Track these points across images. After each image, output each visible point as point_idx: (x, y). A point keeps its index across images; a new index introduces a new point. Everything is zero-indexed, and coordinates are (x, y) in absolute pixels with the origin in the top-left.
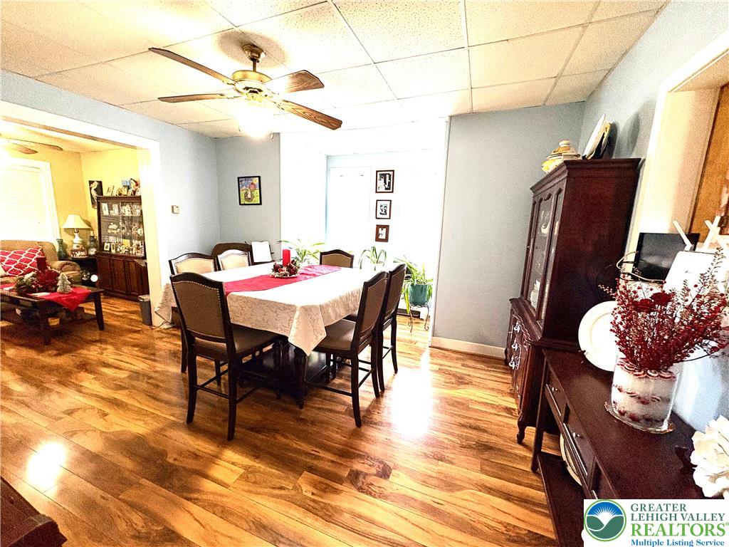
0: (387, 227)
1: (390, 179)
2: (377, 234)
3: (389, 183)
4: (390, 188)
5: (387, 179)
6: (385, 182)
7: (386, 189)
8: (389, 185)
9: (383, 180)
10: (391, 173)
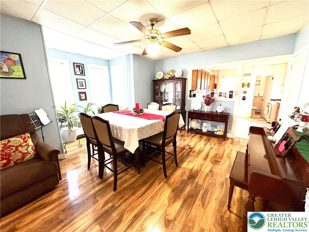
0: (85, 93)
1: (82, 68)
2: (80, 97)
3: (82, 70)
4: (83, 73)
5: (81, 68)
6: (80, 69)
7: (81, 73)
8: (82, 71)
9: (78, 69)
10: (82, 65)
